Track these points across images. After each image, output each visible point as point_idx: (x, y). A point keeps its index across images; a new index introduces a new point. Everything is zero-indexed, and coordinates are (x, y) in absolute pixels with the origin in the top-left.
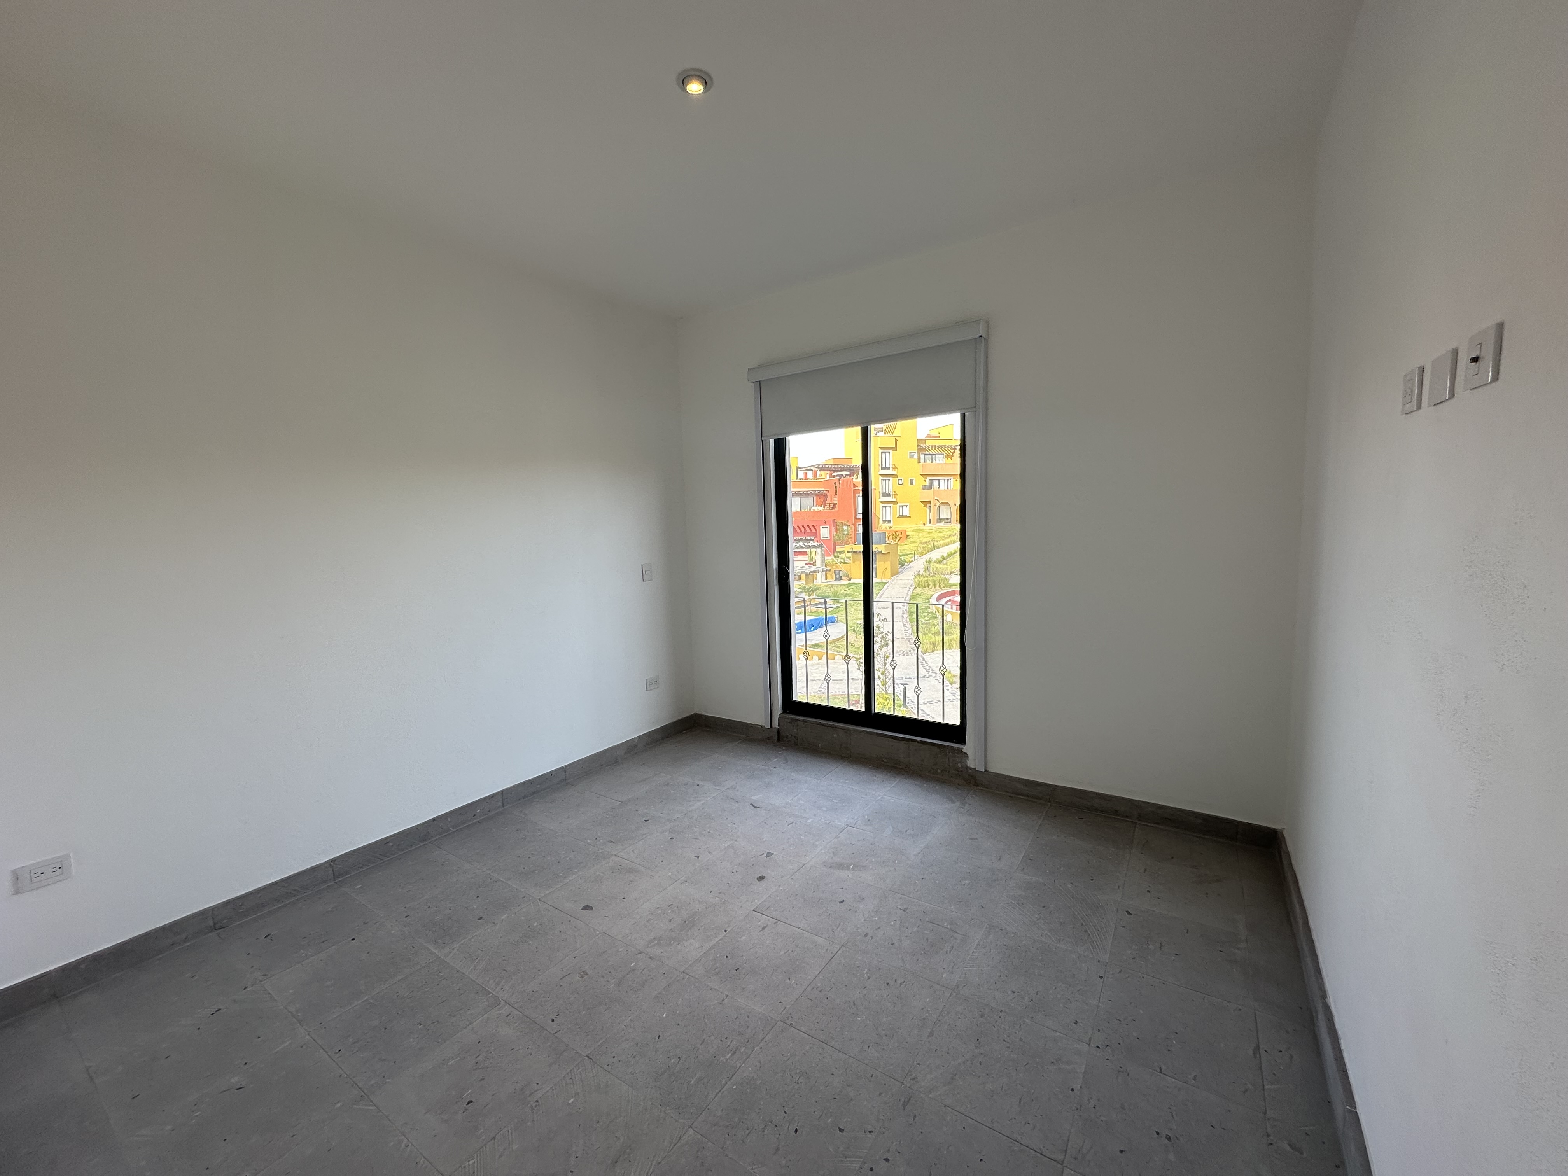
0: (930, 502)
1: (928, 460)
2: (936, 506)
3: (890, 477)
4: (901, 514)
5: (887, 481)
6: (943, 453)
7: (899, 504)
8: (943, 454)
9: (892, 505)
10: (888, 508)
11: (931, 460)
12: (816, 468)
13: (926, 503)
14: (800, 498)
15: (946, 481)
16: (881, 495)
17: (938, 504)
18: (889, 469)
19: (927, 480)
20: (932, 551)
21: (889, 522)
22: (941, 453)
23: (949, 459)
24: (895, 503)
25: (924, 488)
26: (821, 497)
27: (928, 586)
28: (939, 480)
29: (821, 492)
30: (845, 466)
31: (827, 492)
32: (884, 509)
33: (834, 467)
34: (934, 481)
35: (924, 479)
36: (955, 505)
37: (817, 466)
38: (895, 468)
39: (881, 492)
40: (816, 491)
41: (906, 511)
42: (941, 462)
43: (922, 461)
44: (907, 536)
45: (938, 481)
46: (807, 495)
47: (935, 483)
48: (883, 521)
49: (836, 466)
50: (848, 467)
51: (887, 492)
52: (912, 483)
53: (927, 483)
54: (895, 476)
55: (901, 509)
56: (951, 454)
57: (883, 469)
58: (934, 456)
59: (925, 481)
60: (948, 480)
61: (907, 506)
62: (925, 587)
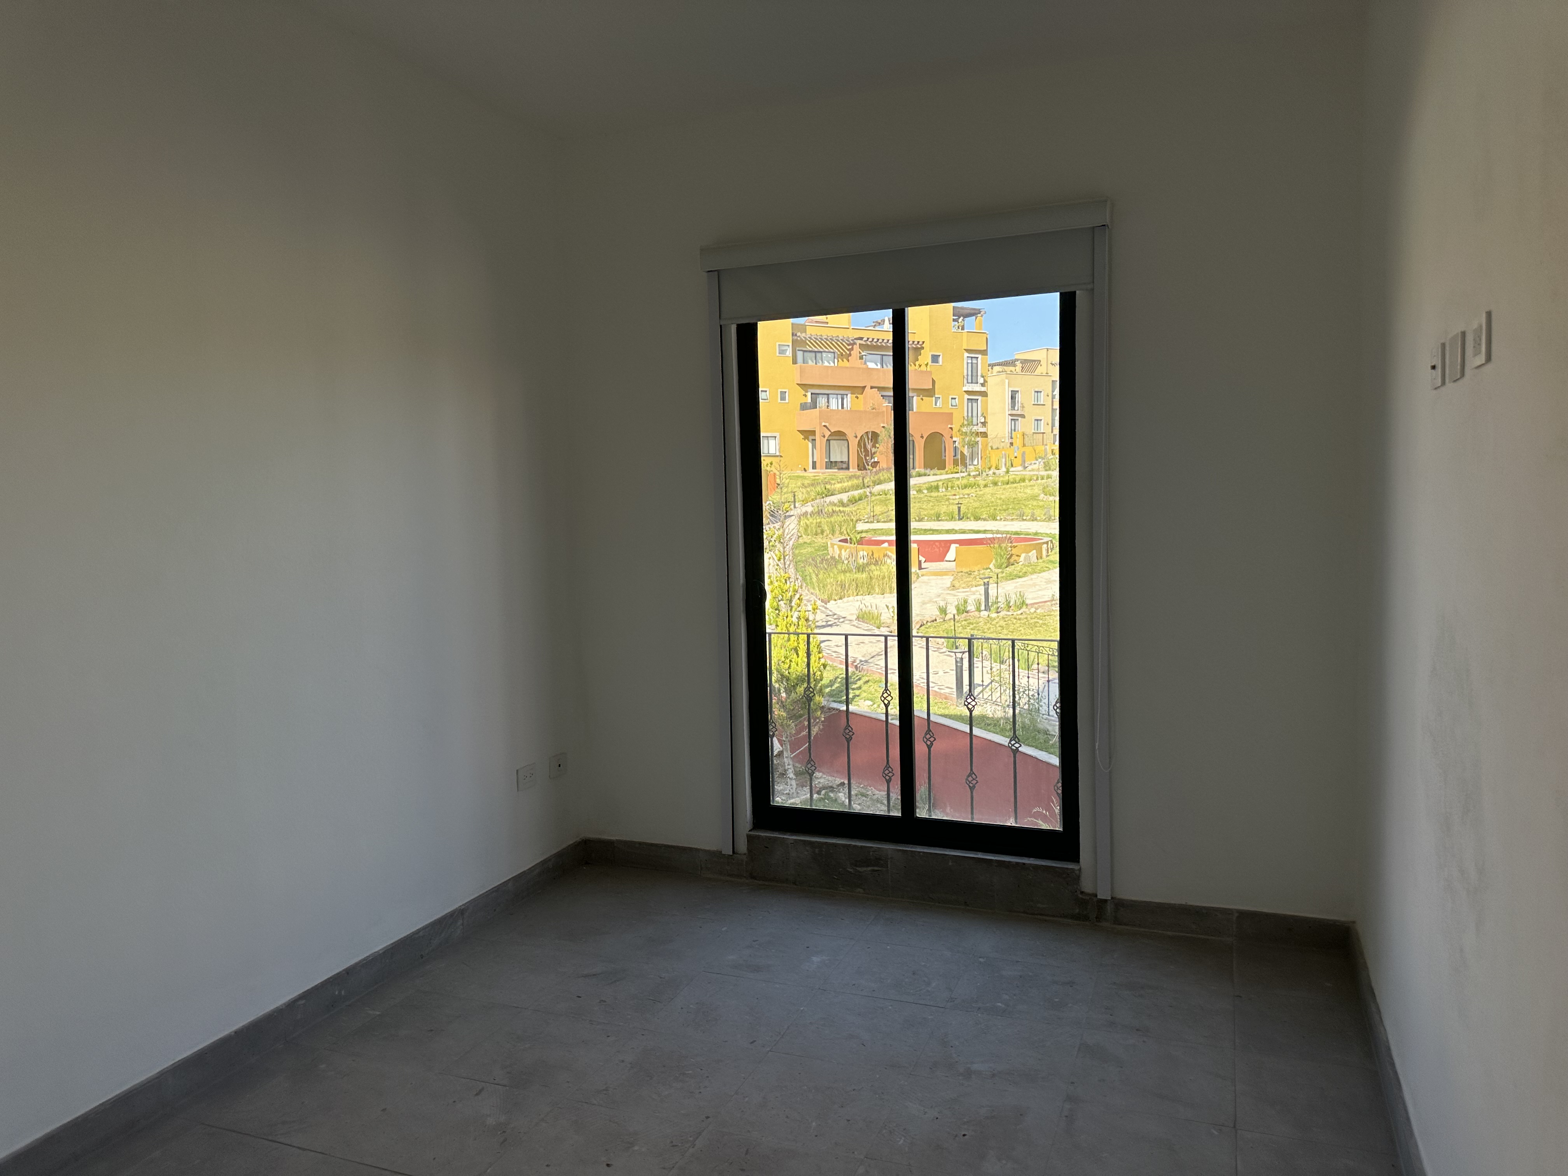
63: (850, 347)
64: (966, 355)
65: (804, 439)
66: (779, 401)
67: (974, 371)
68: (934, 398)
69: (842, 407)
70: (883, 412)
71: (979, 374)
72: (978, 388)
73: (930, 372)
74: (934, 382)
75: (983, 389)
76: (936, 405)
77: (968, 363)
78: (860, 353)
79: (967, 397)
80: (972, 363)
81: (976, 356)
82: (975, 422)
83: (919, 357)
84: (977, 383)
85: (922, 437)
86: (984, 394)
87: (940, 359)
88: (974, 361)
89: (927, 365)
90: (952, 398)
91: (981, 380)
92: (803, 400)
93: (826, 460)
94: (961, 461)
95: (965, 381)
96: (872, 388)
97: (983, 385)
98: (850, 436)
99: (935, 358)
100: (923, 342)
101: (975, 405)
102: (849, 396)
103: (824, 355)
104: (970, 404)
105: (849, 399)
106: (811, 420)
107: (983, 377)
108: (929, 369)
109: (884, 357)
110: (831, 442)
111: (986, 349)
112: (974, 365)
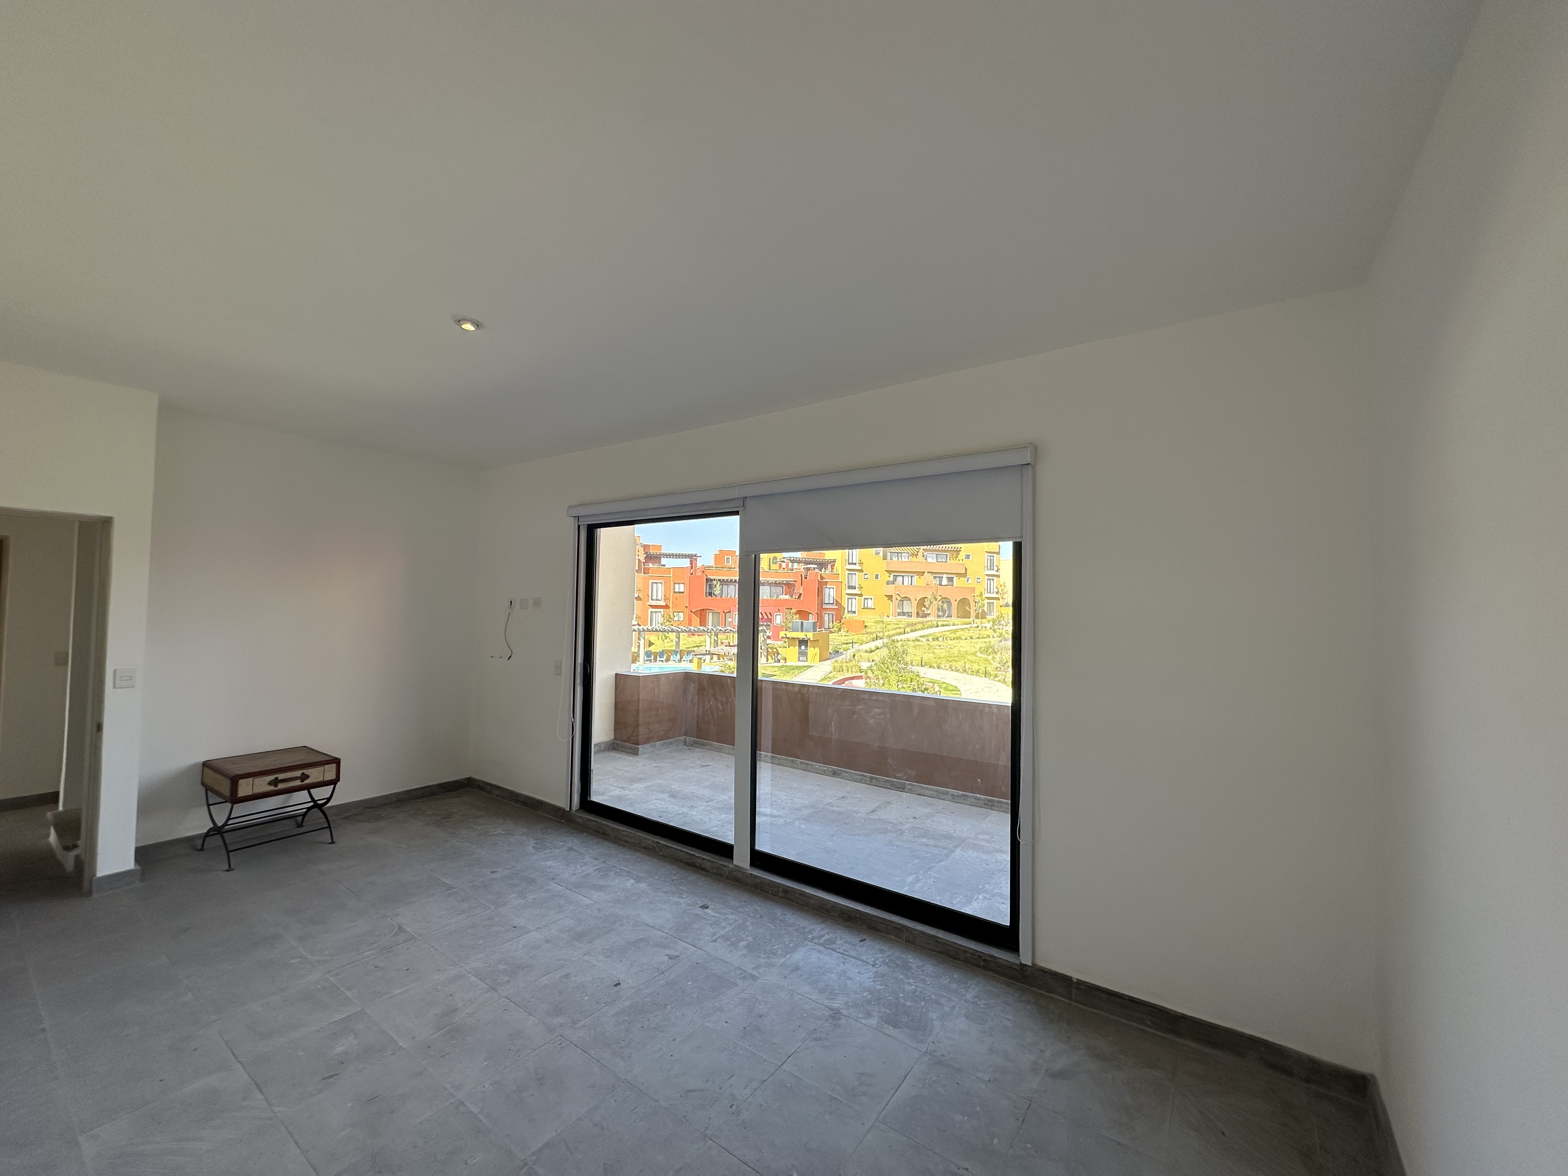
0: (892, 596)
1: (894, 558)
2: (897, 600)
3: (856, 571)
4: (866, 606)
5: (853, 575)
6: (909, 551)
7: (864, 597)
8: (908, 553)
9: (857, 597)
10: (854, 600)
11: (897, 558)
12: (788, 560)
13: (890, 597)
14: (770, 586)
15: (910, 577)
16: (847, 588)
17: (899, 598)
18: (855, 564)
19: (892, 576)
20: (874, 641)
21: (854, 612)
22: (906, 551)
23: (914, 557)
24: (861, 595)
25: (888, 583)
26: (789, 587)
27: (843, 671)
28: (903, 576)
29: (789, 582)
30: (815, 560)
31: (795, 583)
32: (850, 600)
33: (805, 560)
34: (899, 577)
35: (889, 575)
36: (916, 600)
37: (788, 559)
38: (861, 564)
39: (847, 585)
40: (784, 581)
41: (870, 604)
42: (907, 560)
43: (889, 557)
44: (866, 626)
45: (901, 578)
46: (776, 584)
47: (899, 579)
48: (848, 611)
49: (806, 560)
50: (818, 560)
51: (853, 585)
52: (877, 577)
53: (891, 579)
54: (861, 571)
55: (866, 601)
56: (916, 553)
57: (849, 564)
58: (900, 554)
59: (890, 577)
60: (912, 577)
61: (871, 599)
62: (839, 672)
63: (917, 550)
64: (987, 554)
65: (888, 600)
66: (874, 579)
67: (992, 565)
68: (966, 578)
69: (911, 584)
70: (933, 587)
71: (995, 565)
72: (994, 572)
73: (964, 564)
74: (966, 569)
75: (997, 573)
76: (968, 582)
77: (988, 559)
78: (923, 553)
79: (987, 577)
80: (990, 559)
81: (993, 555)
82: (992, 592)
83: (959, 556)
84: (993, 570)
85: (956, 600)
86: (998, 576)
87: (971, 557)
88: (992, 558)
89: (963, 560)
90: (978, 578)
91: (996, 568)
92: (888, 579)
93: (899, 611)
94: (982, 615)
95: (986, 569)
96: (928, 572)
97: (997, 571)
98: (913, 599)
99: (968, 557)
100: (961, 548)
101: (992, 582)
102: (915, 576)
103: (903, 554)
104: (989, 582)
105: (916, 578)
106: (890, 589)
107: (997, 566)
108: (963, 562)
109: (938, 555)
110: (904, 601)
111: (998, 551)
112: (992, 560)
